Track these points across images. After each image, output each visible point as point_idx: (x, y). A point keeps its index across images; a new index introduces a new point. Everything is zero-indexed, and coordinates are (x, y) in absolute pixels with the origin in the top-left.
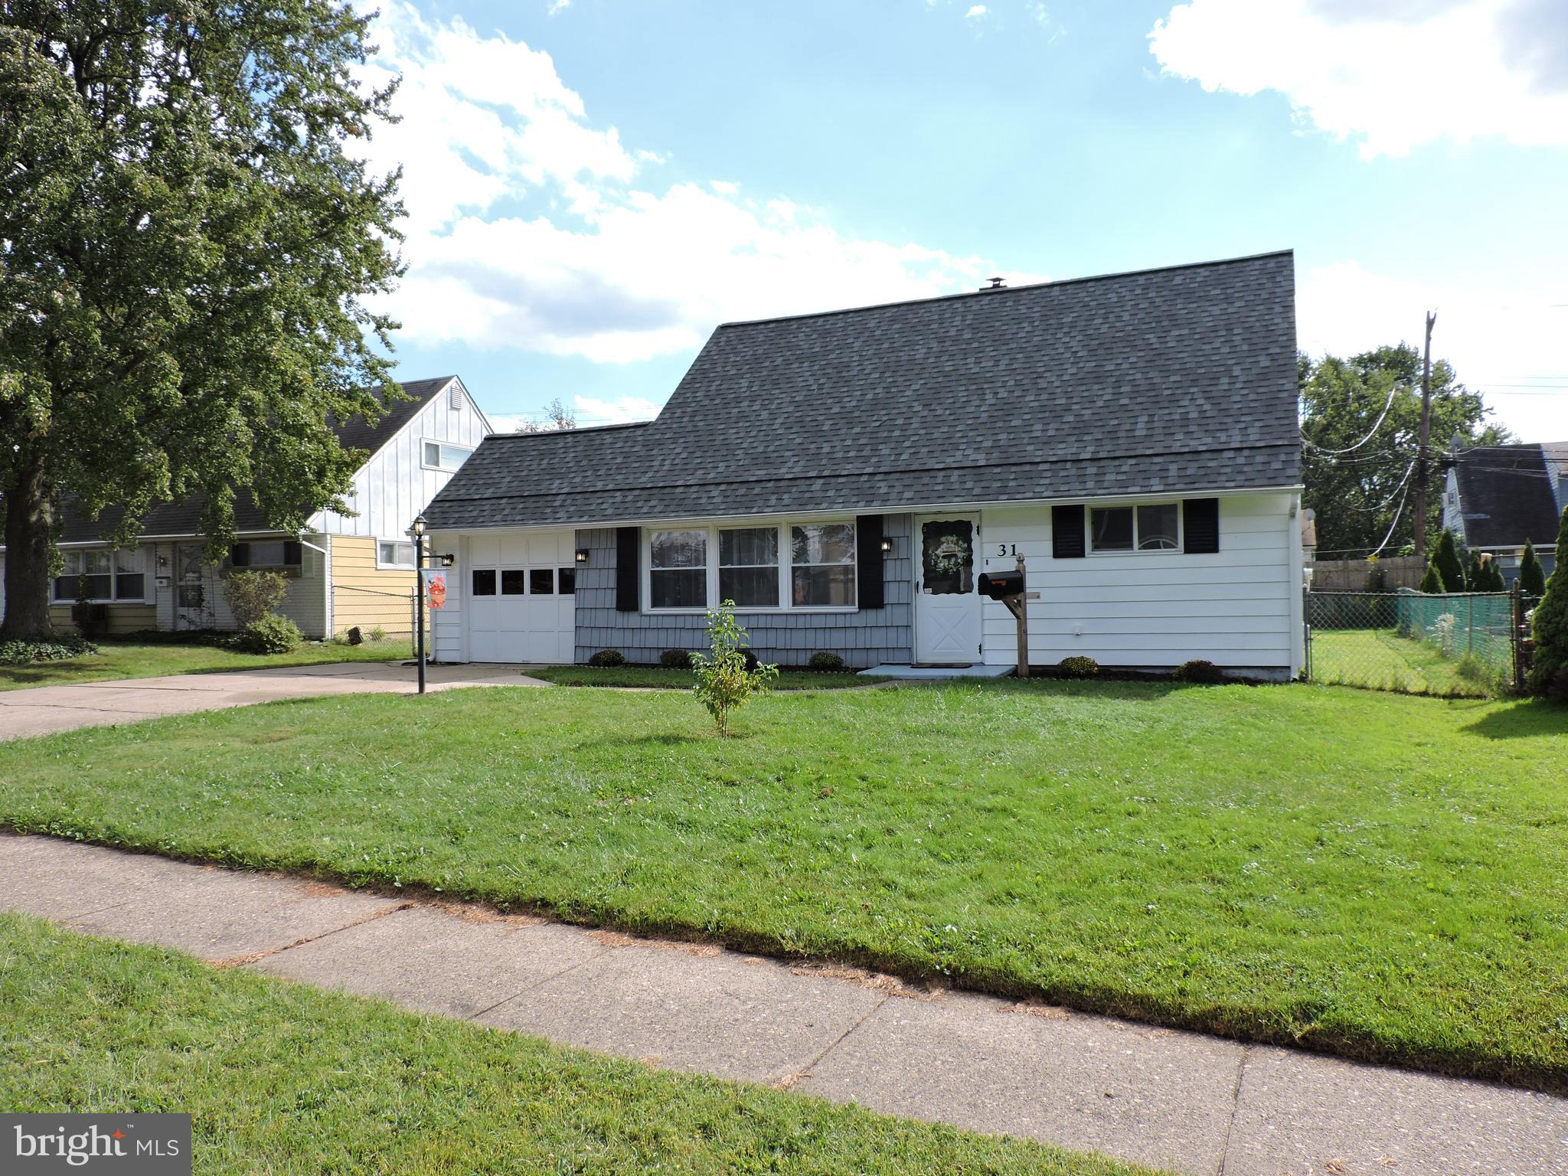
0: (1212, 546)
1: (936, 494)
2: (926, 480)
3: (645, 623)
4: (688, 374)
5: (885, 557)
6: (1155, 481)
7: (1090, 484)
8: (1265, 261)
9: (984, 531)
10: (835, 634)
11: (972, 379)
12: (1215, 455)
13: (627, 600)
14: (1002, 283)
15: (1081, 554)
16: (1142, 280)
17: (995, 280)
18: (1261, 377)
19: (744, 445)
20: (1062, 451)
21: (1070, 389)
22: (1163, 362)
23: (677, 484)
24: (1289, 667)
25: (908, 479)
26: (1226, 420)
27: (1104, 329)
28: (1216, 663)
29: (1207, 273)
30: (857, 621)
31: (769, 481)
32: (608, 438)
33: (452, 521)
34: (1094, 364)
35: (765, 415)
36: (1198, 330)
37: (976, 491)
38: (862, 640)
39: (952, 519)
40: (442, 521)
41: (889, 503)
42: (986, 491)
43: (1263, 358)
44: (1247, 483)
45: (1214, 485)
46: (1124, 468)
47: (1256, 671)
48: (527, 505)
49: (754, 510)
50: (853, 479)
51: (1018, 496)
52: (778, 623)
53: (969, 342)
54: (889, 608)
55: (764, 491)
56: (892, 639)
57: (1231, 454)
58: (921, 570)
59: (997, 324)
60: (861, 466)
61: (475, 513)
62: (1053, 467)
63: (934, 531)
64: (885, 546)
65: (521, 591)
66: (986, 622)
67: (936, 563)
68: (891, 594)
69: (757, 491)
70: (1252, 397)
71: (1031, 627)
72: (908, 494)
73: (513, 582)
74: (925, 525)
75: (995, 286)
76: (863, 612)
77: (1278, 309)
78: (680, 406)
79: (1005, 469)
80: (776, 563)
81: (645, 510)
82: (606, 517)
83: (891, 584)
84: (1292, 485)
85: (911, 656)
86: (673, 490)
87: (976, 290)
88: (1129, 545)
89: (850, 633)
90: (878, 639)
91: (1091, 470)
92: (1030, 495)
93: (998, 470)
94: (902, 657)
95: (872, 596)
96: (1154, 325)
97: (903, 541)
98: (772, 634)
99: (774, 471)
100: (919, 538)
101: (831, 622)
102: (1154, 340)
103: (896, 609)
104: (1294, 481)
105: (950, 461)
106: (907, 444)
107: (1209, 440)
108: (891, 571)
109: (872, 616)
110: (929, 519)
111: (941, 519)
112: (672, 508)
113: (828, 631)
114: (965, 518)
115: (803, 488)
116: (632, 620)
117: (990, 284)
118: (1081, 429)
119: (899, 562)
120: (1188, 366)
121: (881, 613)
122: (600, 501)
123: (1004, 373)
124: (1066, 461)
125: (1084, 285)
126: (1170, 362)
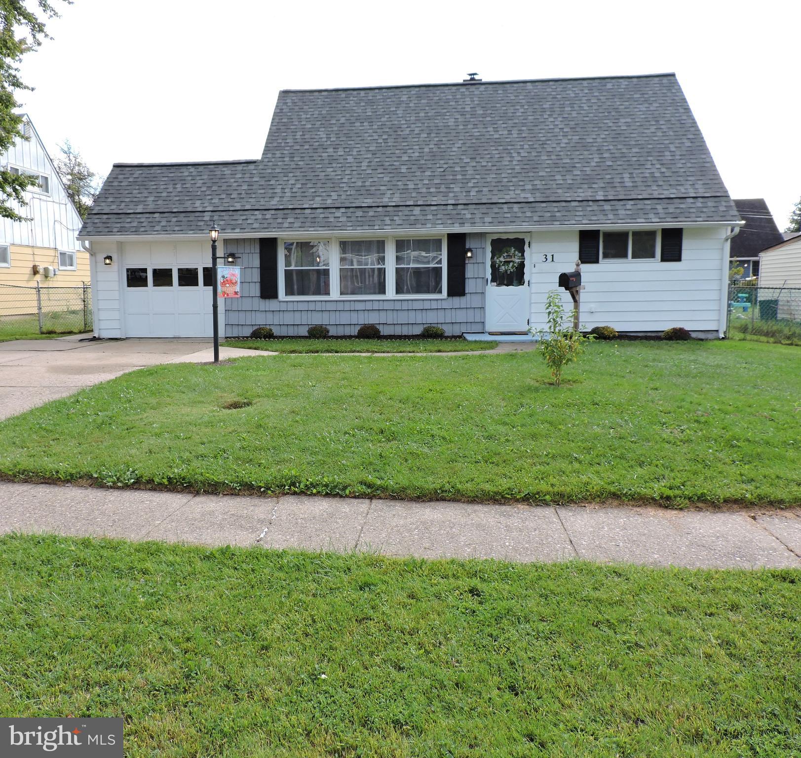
0: (678, 258)
1: (508, 220)
2: (496, 210)
3: (283, 307)
4: (272, 125)
5: (467, 262)
6: (651, 216)
7: (611, 216)
8: (661, 78)
9: (533, 245)
10: (430, 313)
11: (498, 142)
12: (682, 201)
13: (268, 291)
14: (476, 77)
15: (596, 261)
16: (585, 83)
17: (470, 75)
18: (689, 153)
19: (345, 180)
20: (582, 194)
21: (569, 153)
22: (623, 139)
23: (304, 206)
24: (717, 331)
25: (483, 209)
26: (679, 179)
27: (574, 114)
28: (687, 329)
29: (626, 83)
30: (445, 305)
31: (378, 207)
32: (227, 171)
33: (115, 230)
34: (578, 137)
35: (350, 159)
36: (637, 120)
37: (536, 219)
38: (449, 317)
39: (511, 237)
40: (107, 230)
41: (476, 225)
42: (542, 219)
43: (685, 141)
44: (709, 219)
45: (689, 219)
46: (628, 207)
47: (697, 333)
48: (180, 219)
49: (377, 227)
50: (442, 207)
51: (566, 223)
52: (387, 306)
53: (484, 116)
54: (468, 296)
55: (376, 214)
56: (470, 316)
57: (691, 200)
58: (489, 271)
59: (498, 105)
60: (443, 198)
61: (135, 224)
62: (581, 204)
63: (500, 245)
64: (469, 254)
65: (170, 284)
66: (533, 305)
67: (499, 266)
68: (470, 286)
69: (371, 213)
70: (689, 165)
71: (583, 307)
72: (488, 219)
73: (162, 277)
74: (492, 240)
75: (472, 79)
76: (451, 298)
77: (682, 111)
78: (278, 148)
79: (548, 204)
80: (384, 264)
81: (286, 225)
82: (254, 230)
83: (470, 280)
84: (735, 221)
85: (484, 327)
86: (303, 211)
87: (461, 81)
88: (625, 256)
89: (441, 313)
90: (460, 316)
91: (607, 207)
92: (574, 222)
93: (544, 205)
94: (478, 328)
95: (457, 288)
96: (606, 114)
97: (479, 251)
98: (383, 314)
99: (378, 200)
100: (489, 249)
101: (427, 305)
102: (611, 124)
103: (473, 296)
104: (736, 219)
105: (507, 198)
106: (470, 185)
107: (674, 191)
108: (470, 271)
109: (457, 301)
110: (496, 237)
111: (504, 237)
112: (308, 224)
113: (424, 311)
114: (520, 236)
115: (407, 213)
116: (272, 304)
117: (469, 78)
118: (588, 180)
119: (476, 265)
120: (640, 142)
121: (463, 299)
122: (244, 217)
123: (518, 140)
124: (588, 201)
125: (547, 83)
126: (627, 139)
